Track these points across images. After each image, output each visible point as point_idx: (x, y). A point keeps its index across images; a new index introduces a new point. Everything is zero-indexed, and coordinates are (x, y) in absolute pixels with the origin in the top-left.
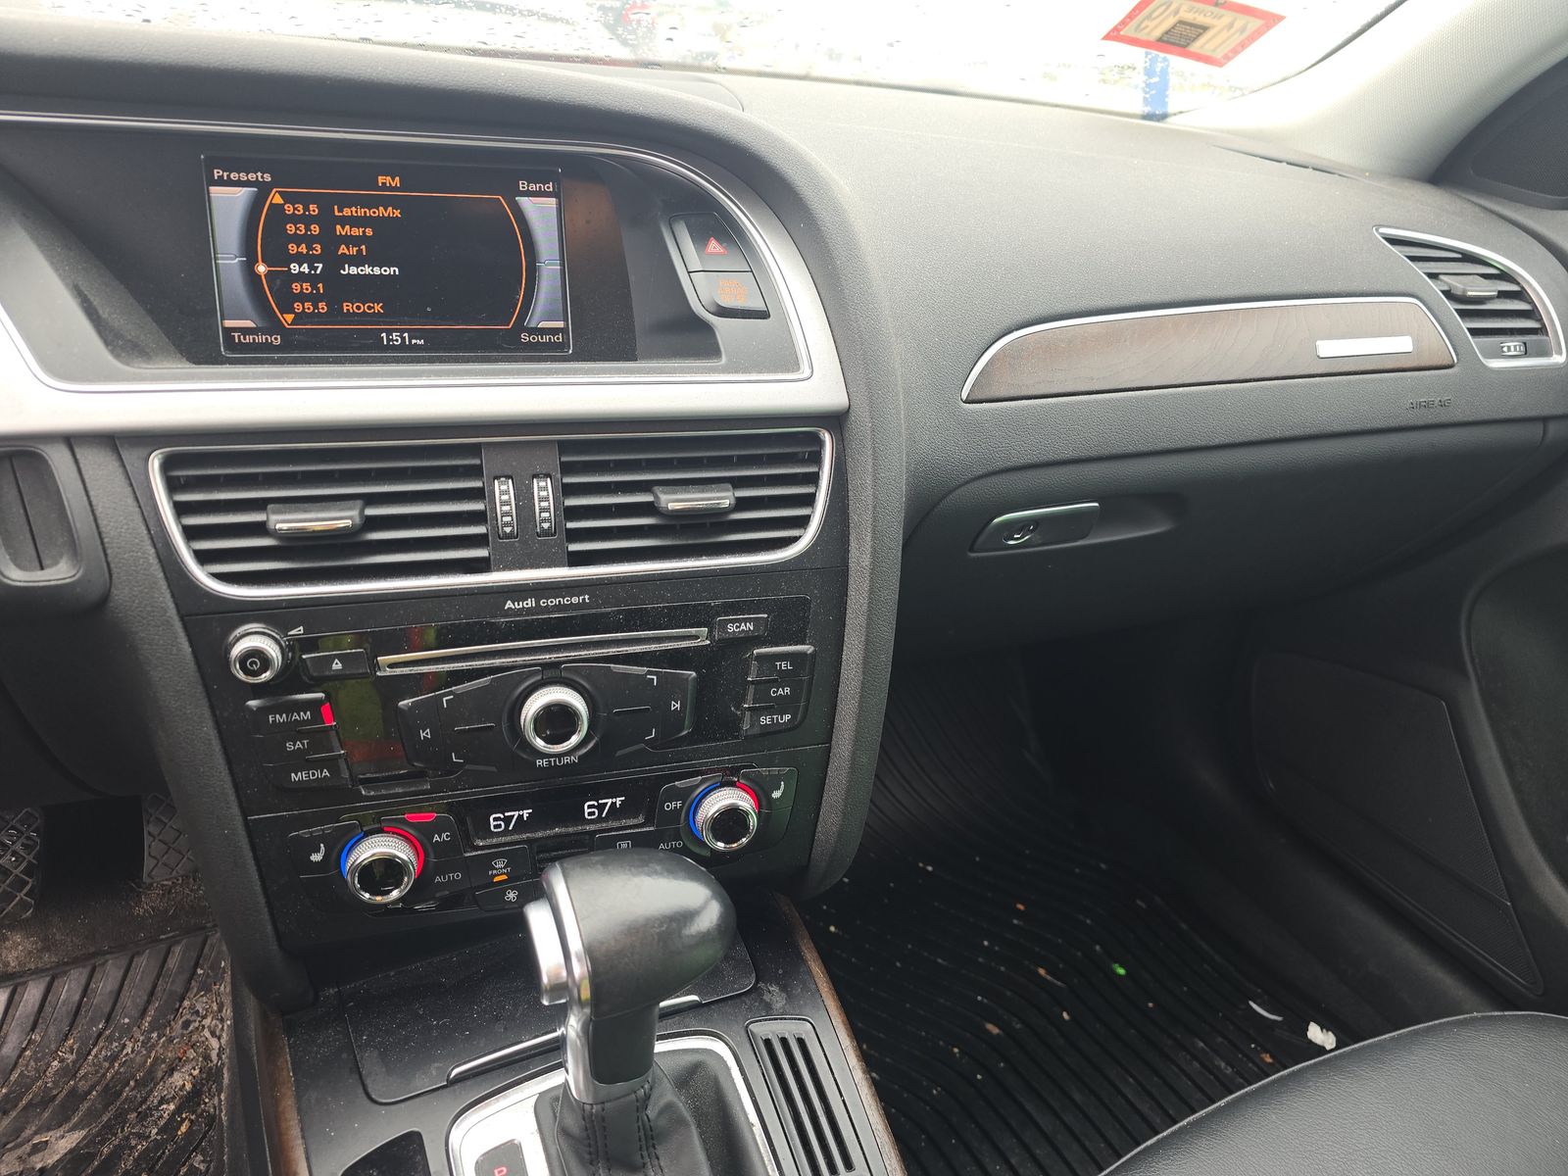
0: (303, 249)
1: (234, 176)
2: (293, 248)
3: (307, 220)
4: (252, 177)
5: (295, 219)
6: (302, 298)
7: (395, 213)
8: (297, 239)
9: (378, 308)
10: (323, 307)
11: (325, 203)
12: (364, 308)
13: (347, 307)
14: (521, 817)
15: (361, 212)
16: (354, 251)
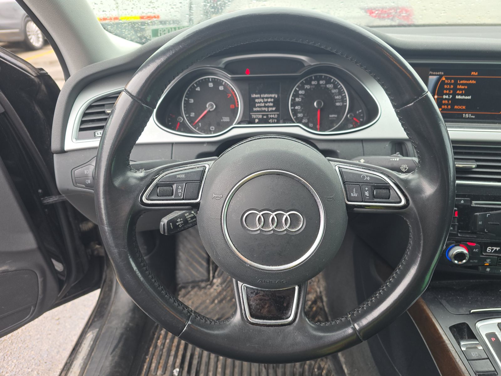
0: (448, 92)
1: (434, 73)
2: (445, 92)
3: (450, 84)
4: (439, 73)
5: (447, 84)
6: (444, 104)
7: (474, 82)
8: (446, 89)
9: (464, 107)
10: (449, 107)
11: (456, 80)
12: (460, 107)
13: (456, 107)
14: (496, 249)
15: (465, 82)
16: (461, 92)
